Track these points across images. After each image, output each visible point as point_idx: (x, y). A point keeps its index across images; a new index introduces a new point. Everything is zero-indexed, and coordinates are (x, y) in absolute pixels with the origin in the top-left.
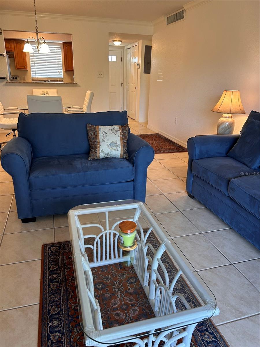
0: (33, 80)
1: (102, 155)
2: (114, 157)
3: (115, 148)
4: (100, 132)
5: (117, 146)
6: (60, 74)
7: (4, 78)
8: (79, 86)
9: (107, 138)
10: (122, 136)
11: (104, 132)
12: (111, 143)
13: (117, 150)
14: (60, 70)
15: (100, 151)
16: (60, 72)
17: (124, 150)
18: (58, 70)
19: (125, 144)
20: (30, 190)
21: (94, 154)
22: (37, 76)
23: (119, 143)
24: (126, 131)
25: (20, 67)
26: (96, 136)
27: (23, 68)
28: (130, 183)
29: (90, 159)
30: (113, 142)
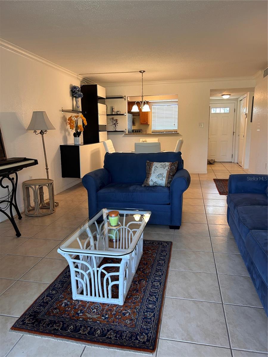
0: (152, 132)
1: (151, 183)
2: (161, 185)
3: (161, 178)
4: (153, 166)
5: (163, 177)
6: (175, 126)
7: (123, 131)
9: (157, 171)
10: (169, 170)
11: (156, 166)
12: (159, 174)
13: (163, 180)
14: (175, 123)
15: (150, 180)
16: (175, 125)
17: (168, 180)
18: (174, 123)
19: (170, 176)
20: (97, 201)
21: (146, 182)
22: (156, 129)
23: (165, 175)
24: (175, 166)
25: (143, 123)
26: (150, 169)
27: (145, 123)
28: (167, 206)
29: (143, 185)
30: (161, 174)
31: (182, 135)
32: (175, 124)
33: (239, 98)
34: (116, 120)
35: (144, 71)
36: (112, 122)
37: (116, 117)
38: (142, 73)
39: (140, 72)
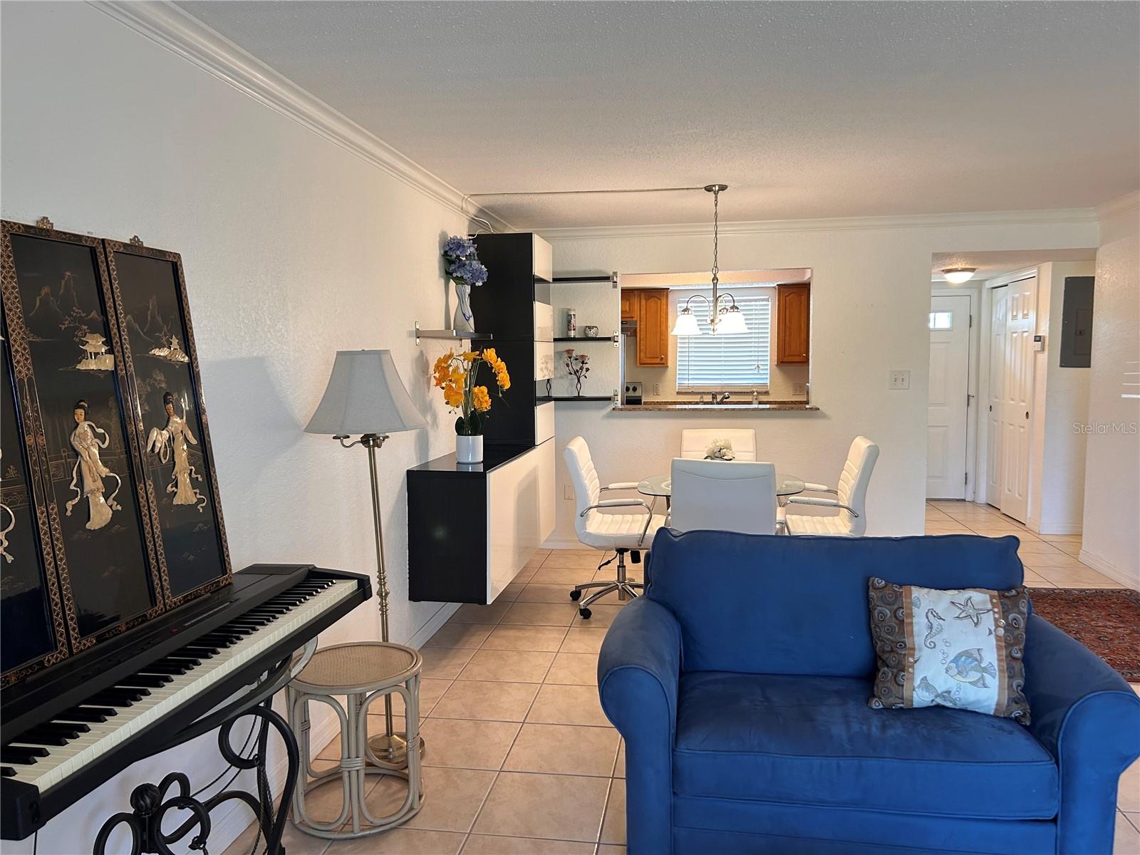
1: (921, 698)
2: (970, 708)
3: (974, 676)
4: (915, 610)
5: (984, 670)
6: (761, 372)
8: (824, 416)
9: (945, 635)
10: (1001, 632)
11: (932, 611)
12: (960, 655)
13: (985, 686)
14: (760, 363)
15: (917, 682)
16: (761, 367)
17: (1010, 686)
18: (756, 363)
19: (1014, 664)
20: (674, 793)
21: (894, 688)
22: (690, 382)
23: (991, 657)
24: (1021, 613)
25: (648, 361)
26: (902, 623)
27: (658, 361)
28: (1041, 829)
29: (876, 704)
30: (967, 654)
31: (828, 413)
32: (758, 366)
33: (986, 280)
34: (583, 360)
35: (723, 188)
36: (568, 365)
37: (579, 348)
38: (716, 193)
39: (709, 189)
